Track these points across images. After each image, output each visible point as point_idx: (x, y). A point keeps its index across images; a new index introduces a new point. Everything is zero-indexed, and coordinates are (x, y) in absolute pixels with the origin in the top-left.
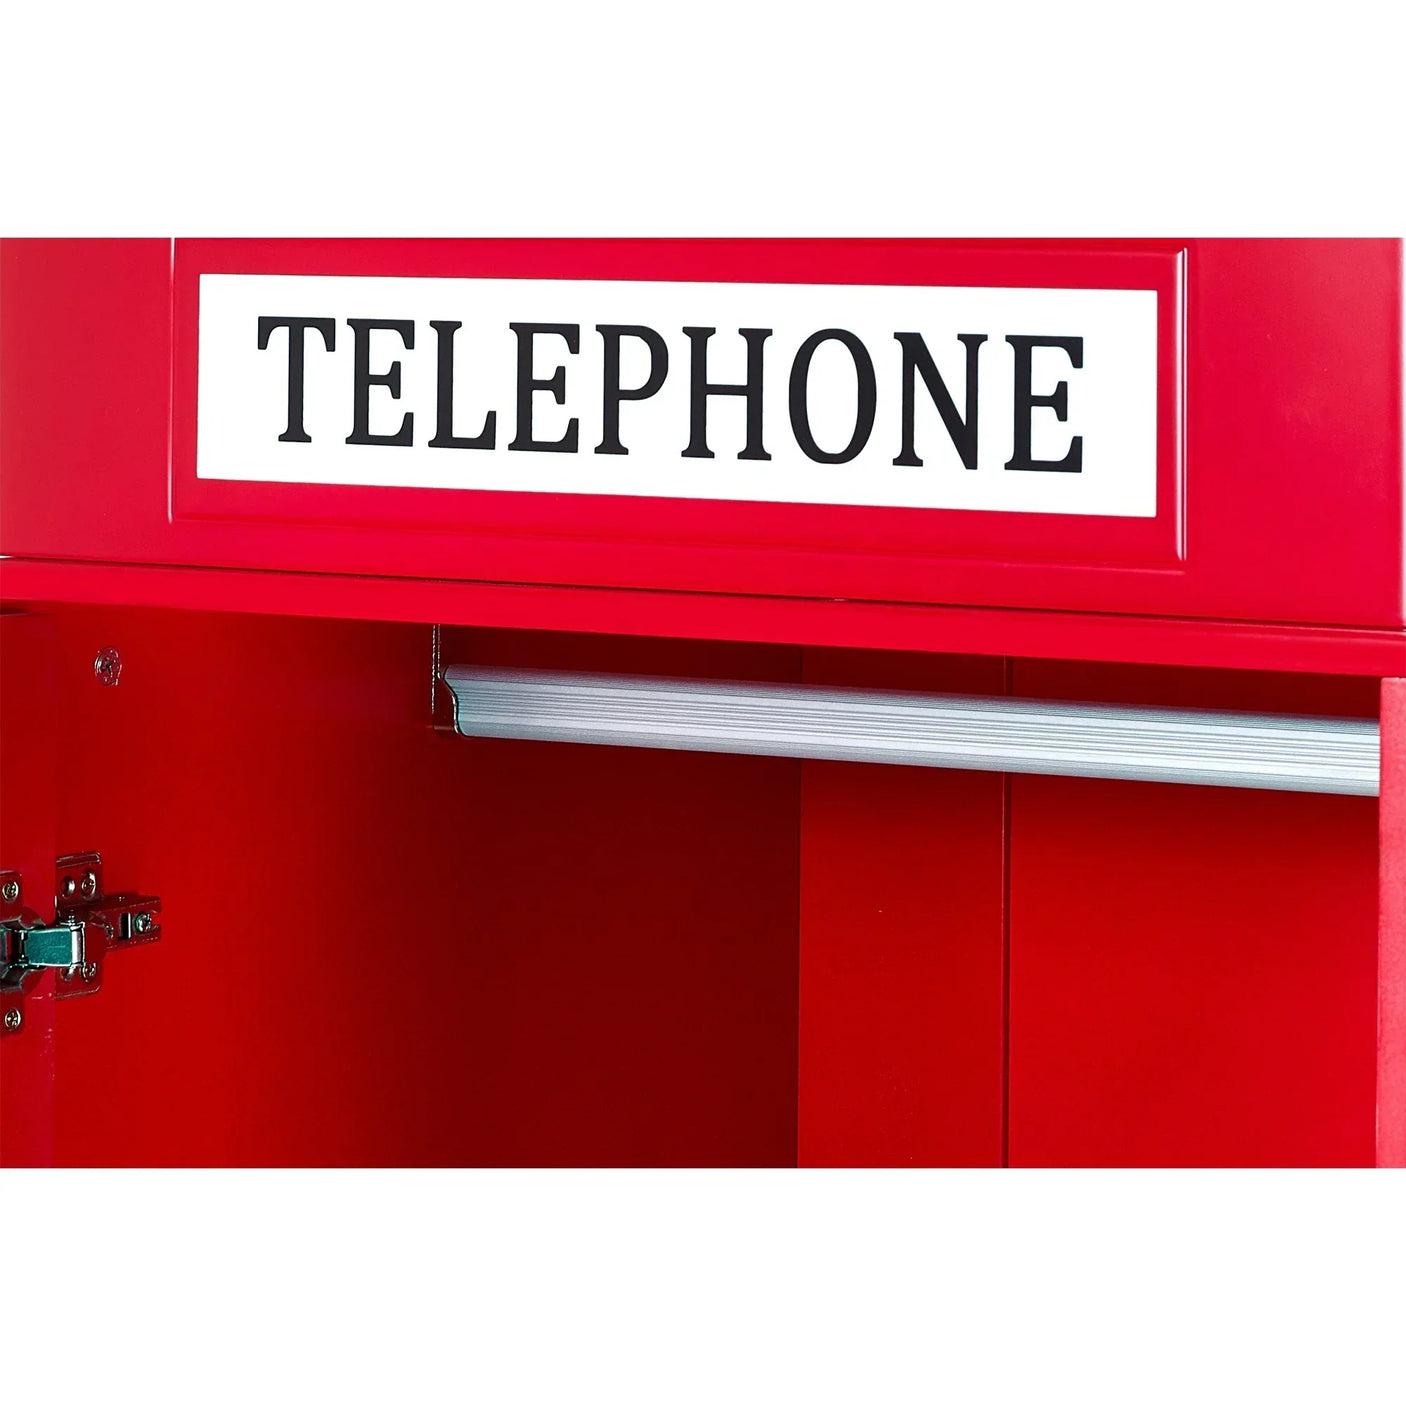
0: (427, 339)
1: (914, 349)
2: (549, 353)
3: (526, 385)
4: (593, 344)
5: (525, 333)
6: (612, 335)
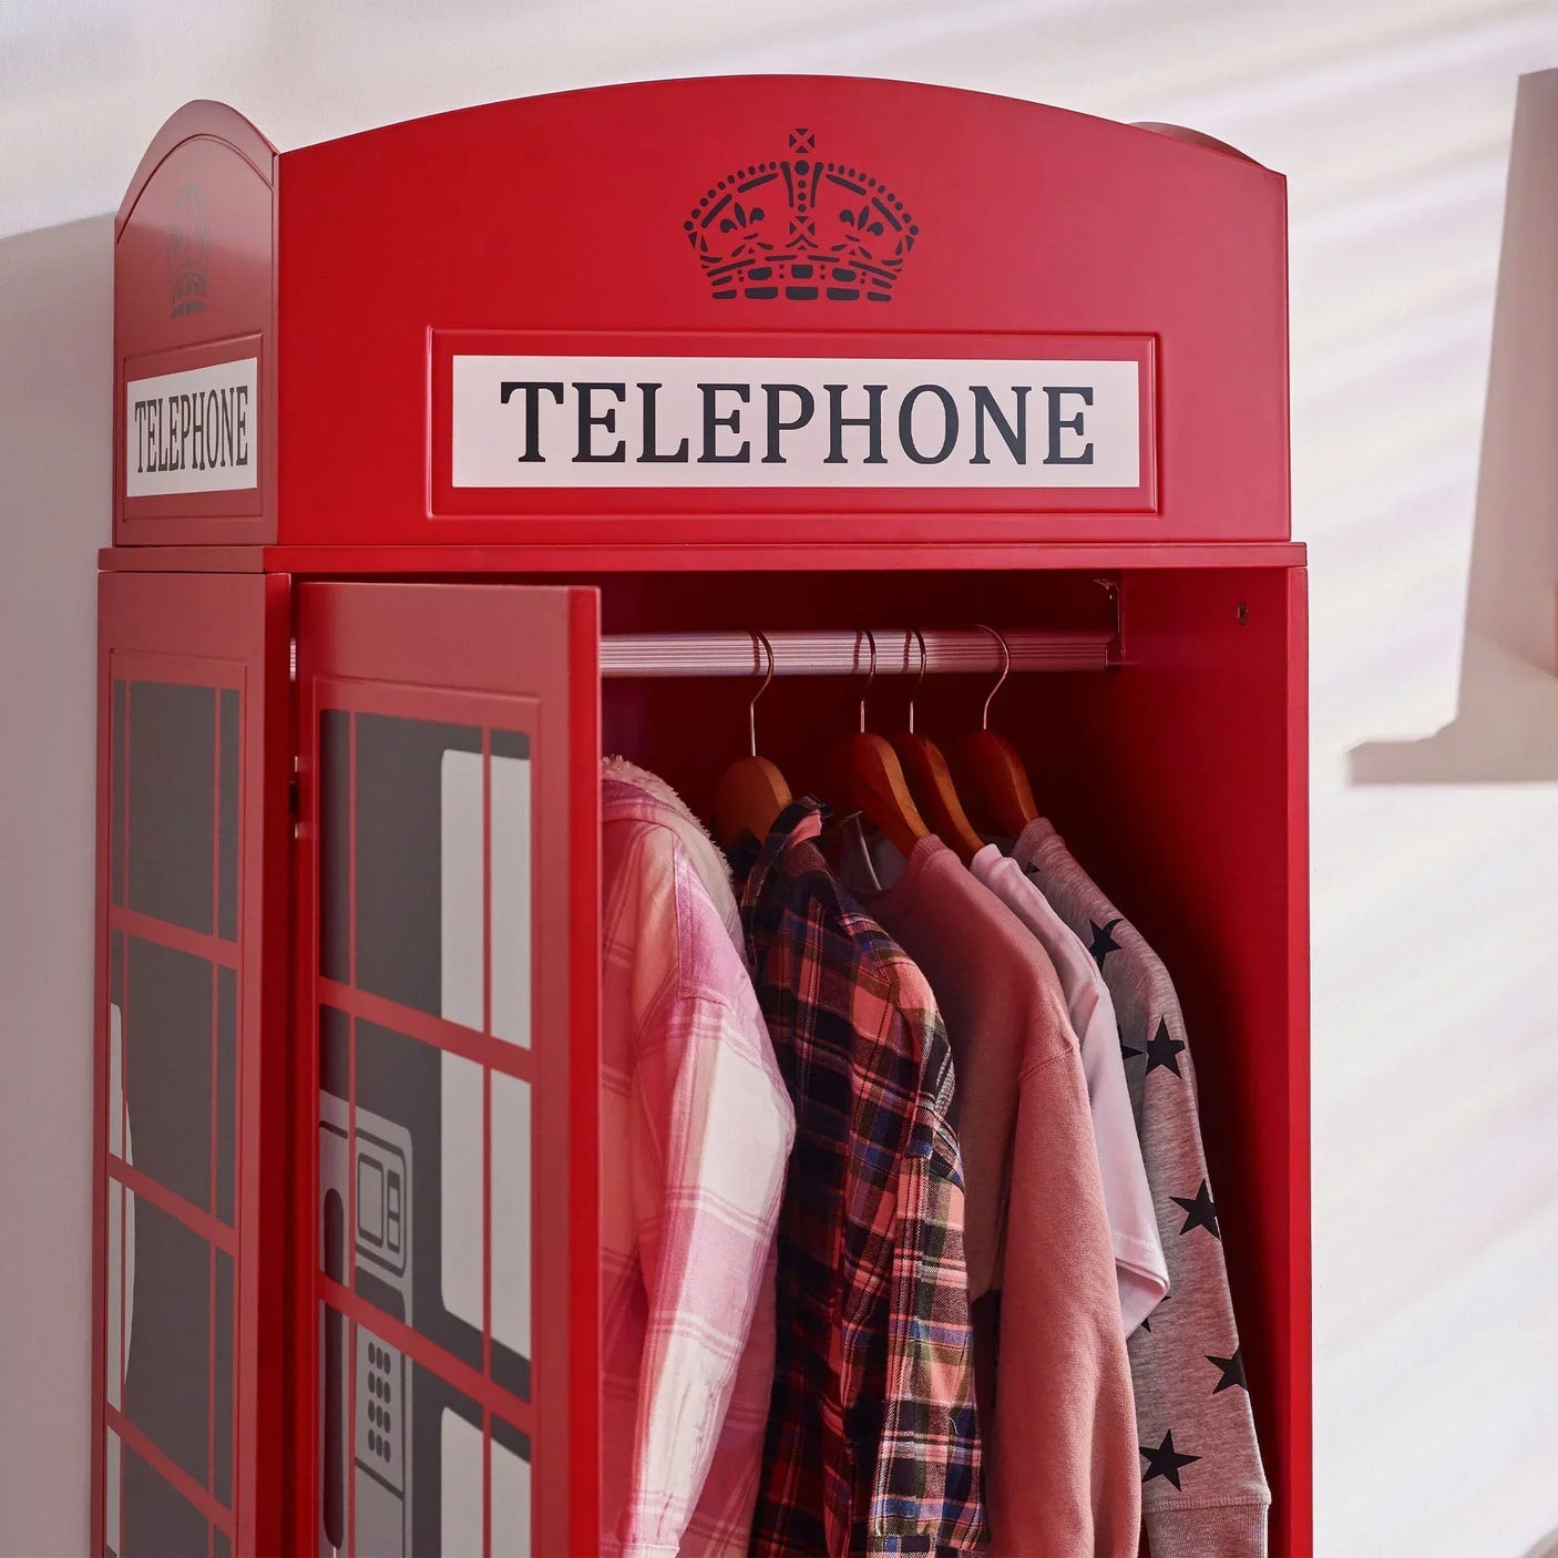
0: (635, 397)
1: (982, 394)
2: (726, 403)
3: (710, 422)
4: (759, 398)
5: (709, 391)
6: (773, 391)
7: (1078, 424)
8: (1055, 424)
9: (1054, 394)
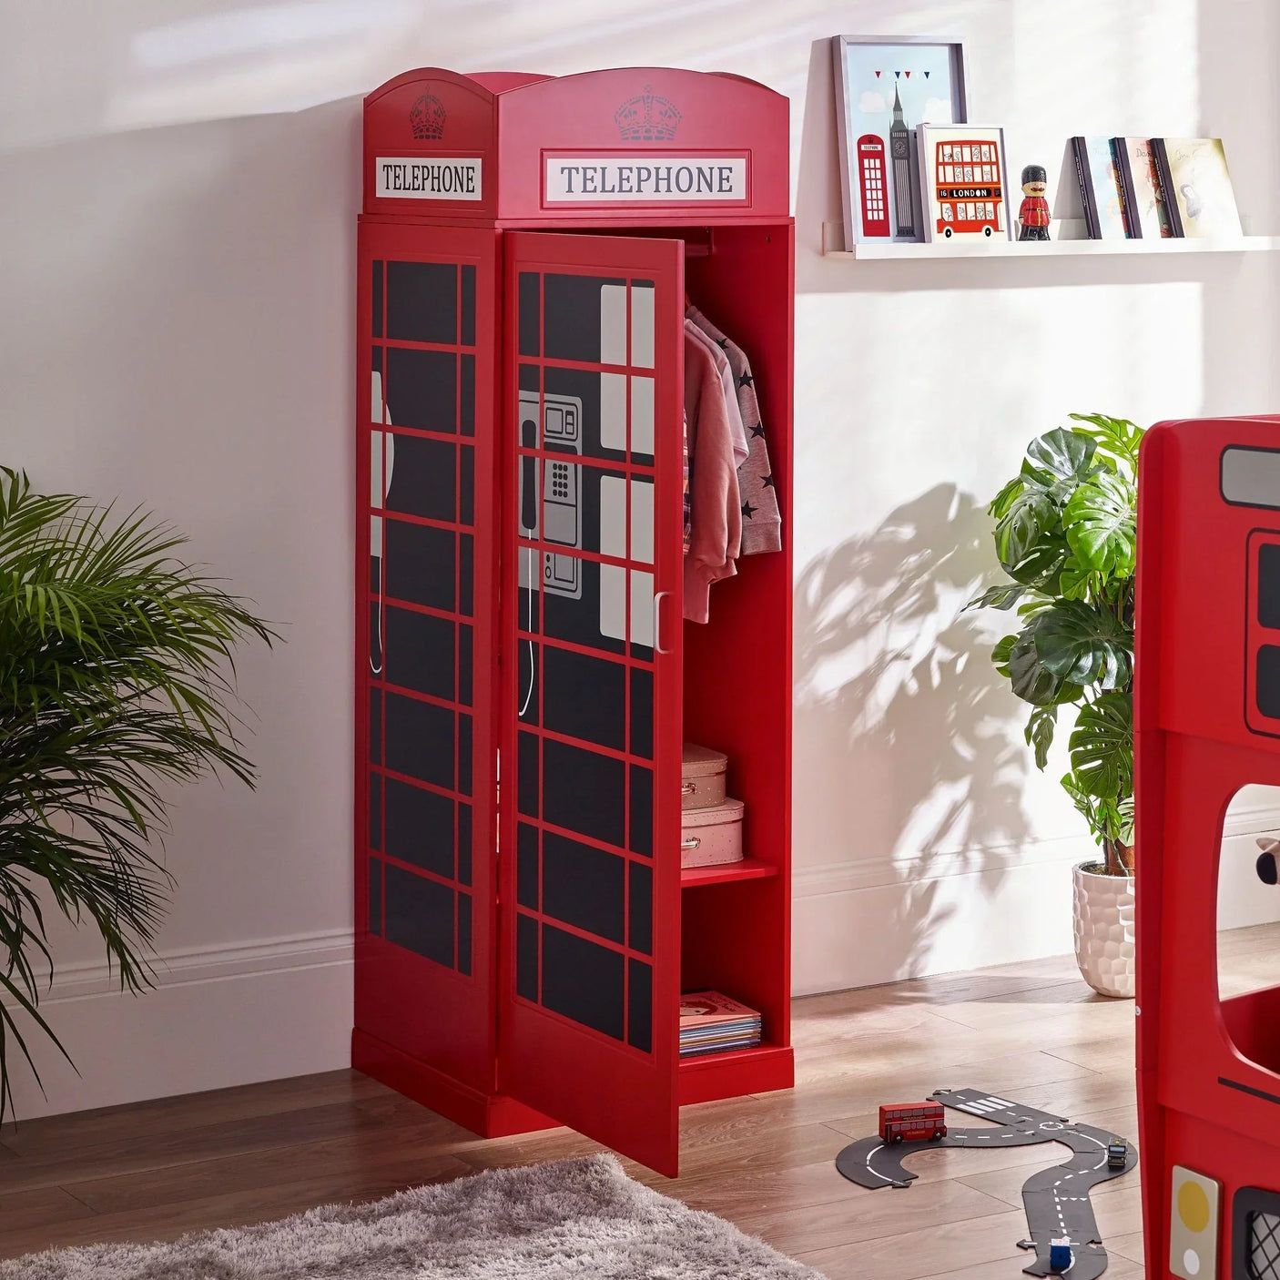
0: (599, 171)
1: (700, 170)
2: (626, 173)
3: (621, 179)
4: (635, 171)
5: (621, 169)
6: (639, 169)
7: (728, 179)
8: (721, 179)
9: (721, 169)
